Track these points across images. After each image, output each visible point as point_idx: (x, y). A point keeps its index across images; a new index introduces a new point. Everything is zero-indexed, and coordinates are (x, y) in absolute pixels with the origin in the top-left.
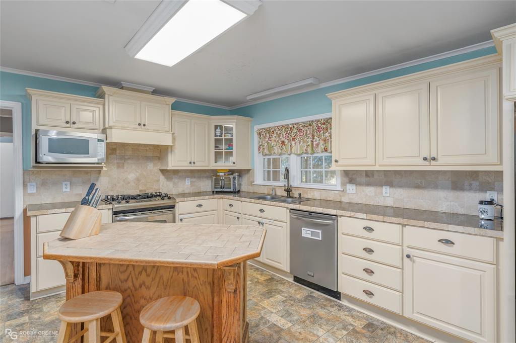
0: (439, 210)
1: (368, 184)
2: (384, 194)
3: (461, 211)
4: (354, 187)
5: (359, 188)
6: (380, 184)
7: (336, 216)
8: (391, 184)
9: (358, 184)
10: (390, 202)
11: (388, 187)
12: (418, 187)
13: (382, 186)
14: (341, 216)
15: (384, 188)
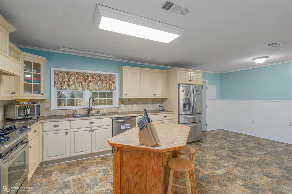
0: (149, 110)
1: (129, 104)
2: (135, 107)
3: (154, 109)
4: (124, 105)
5: (126, 106)
6: (133, 104)
7: (135, 116)
8: (137, 103)
9: (125, 104)
10: (136, 110)
11: (136, 104)
12: (144, 104)
13: (134, 104)
14: (137, 116)
15: (135, 105)
